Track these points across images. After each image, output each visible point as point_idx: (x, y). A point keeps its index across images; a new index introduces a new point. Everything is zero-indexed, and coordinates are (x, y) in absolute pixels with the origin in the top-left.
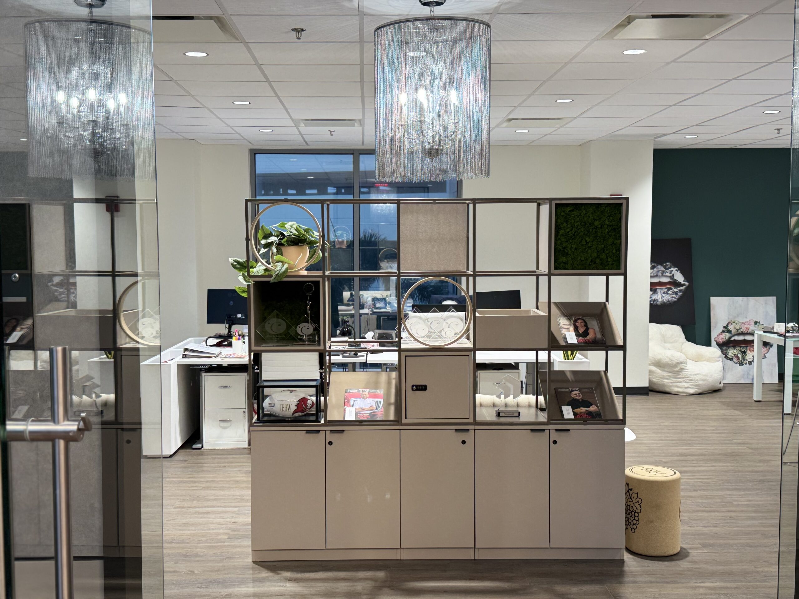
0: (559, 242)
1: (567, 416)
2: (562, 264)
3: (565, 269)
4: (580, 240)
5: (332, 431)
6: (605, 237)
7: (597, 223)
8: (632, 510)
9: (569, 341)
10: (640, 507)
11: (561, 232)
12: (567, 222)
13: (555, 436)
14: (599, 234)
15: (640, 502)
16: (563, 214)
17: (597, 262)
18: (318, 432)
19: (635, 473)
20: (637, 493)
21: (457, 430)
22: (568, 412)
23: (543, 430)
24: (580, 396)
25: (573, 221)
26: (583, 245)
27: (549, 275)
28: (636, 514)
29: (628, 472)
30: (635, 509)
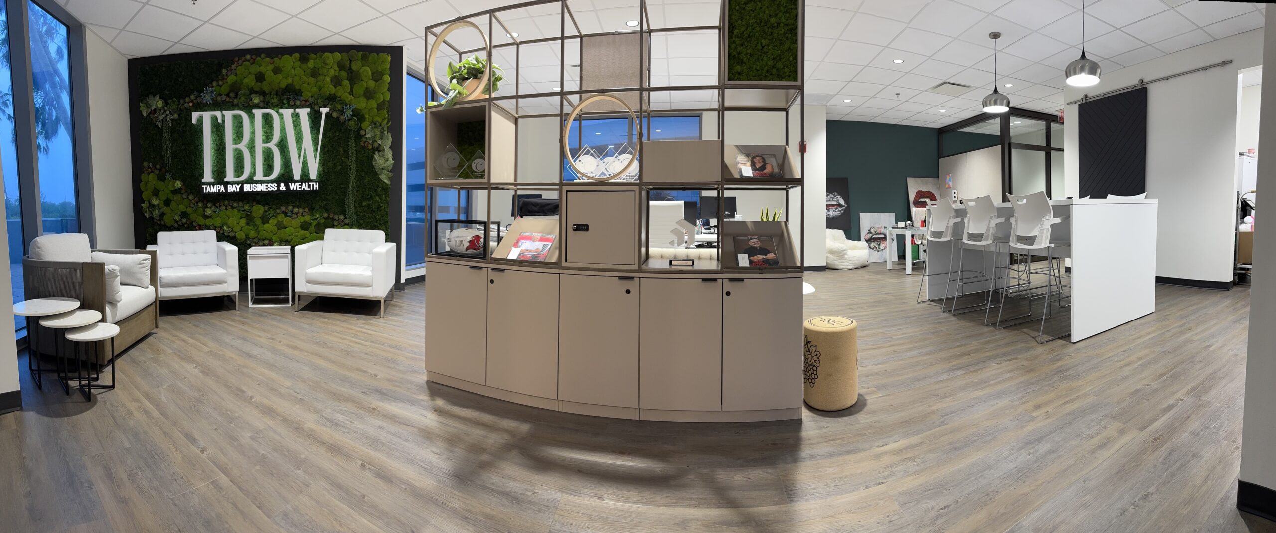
0: (733, 46)
1: (741, 264)
2: (737, 75)
3: (740, 80)
4: (755, 43)
6: (781, 40)
7: (773, 20)
10: (819, 361)
11: (735, 32)
12: (742, 19)
13: (728, 286)
14: (775, 36)
15: (819, 355)
16: (737, 8)
17: (773, 73)
19: (814, 325)
20: (816, 346)
21: (621, 277)
22: (743, 260)
23: (716, 279)
24: (758, 244)
25: (748, 17)
26: (758, 50)
27: (723, 88)
29: (806, 324)
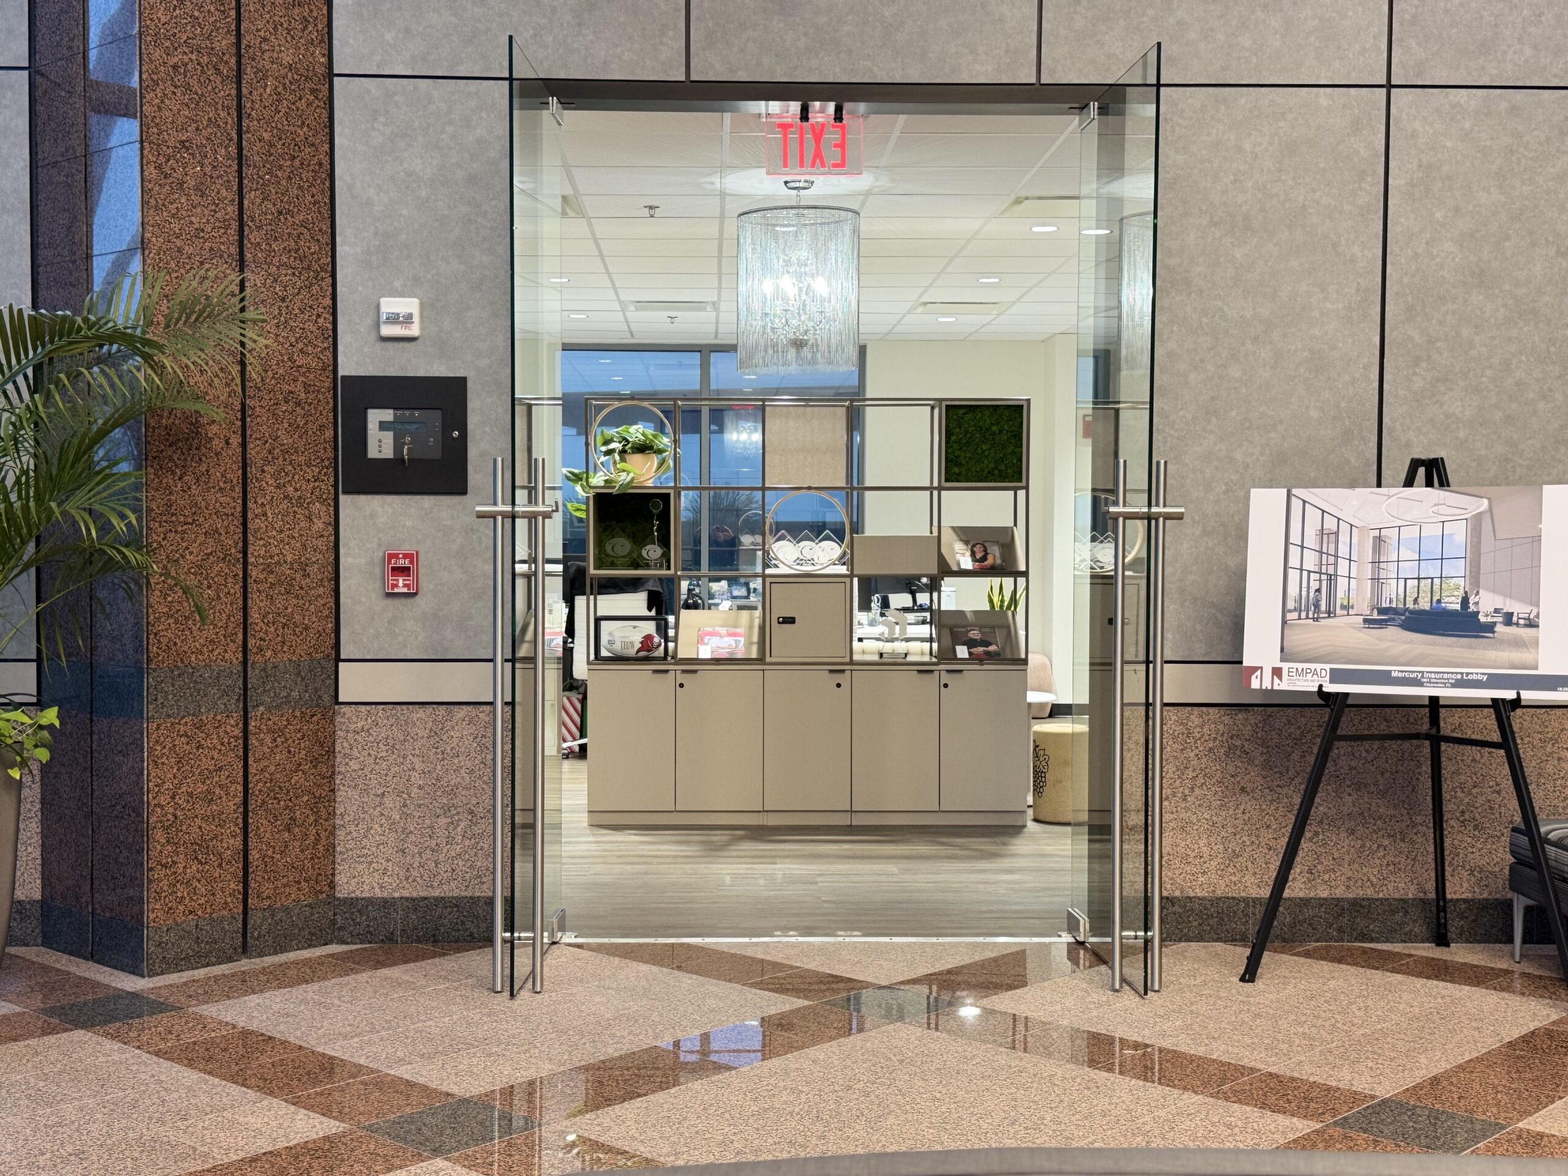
0: (950, 451)
1: (959, 656)
2: (957, 477)
3: (958, 481)
4: (975, 447)
5: (684, 671)
6: (1004, 444)
7: (994, 428)
8: (1039, 770)
10: (1048, 765)
11: (953, 438)
12: (960, 427)
14: (997, 441)
15: (1048, 760)
17: (995, 474)
18: (667, 671)
20: (1047, 752)
21: (831, 671)
23: (932, 671)
24: (979, 635)
25: (967, 426)
26: (978, 454)
27: (940, 489)
28: (1044, 775)
30: (1043, 769)
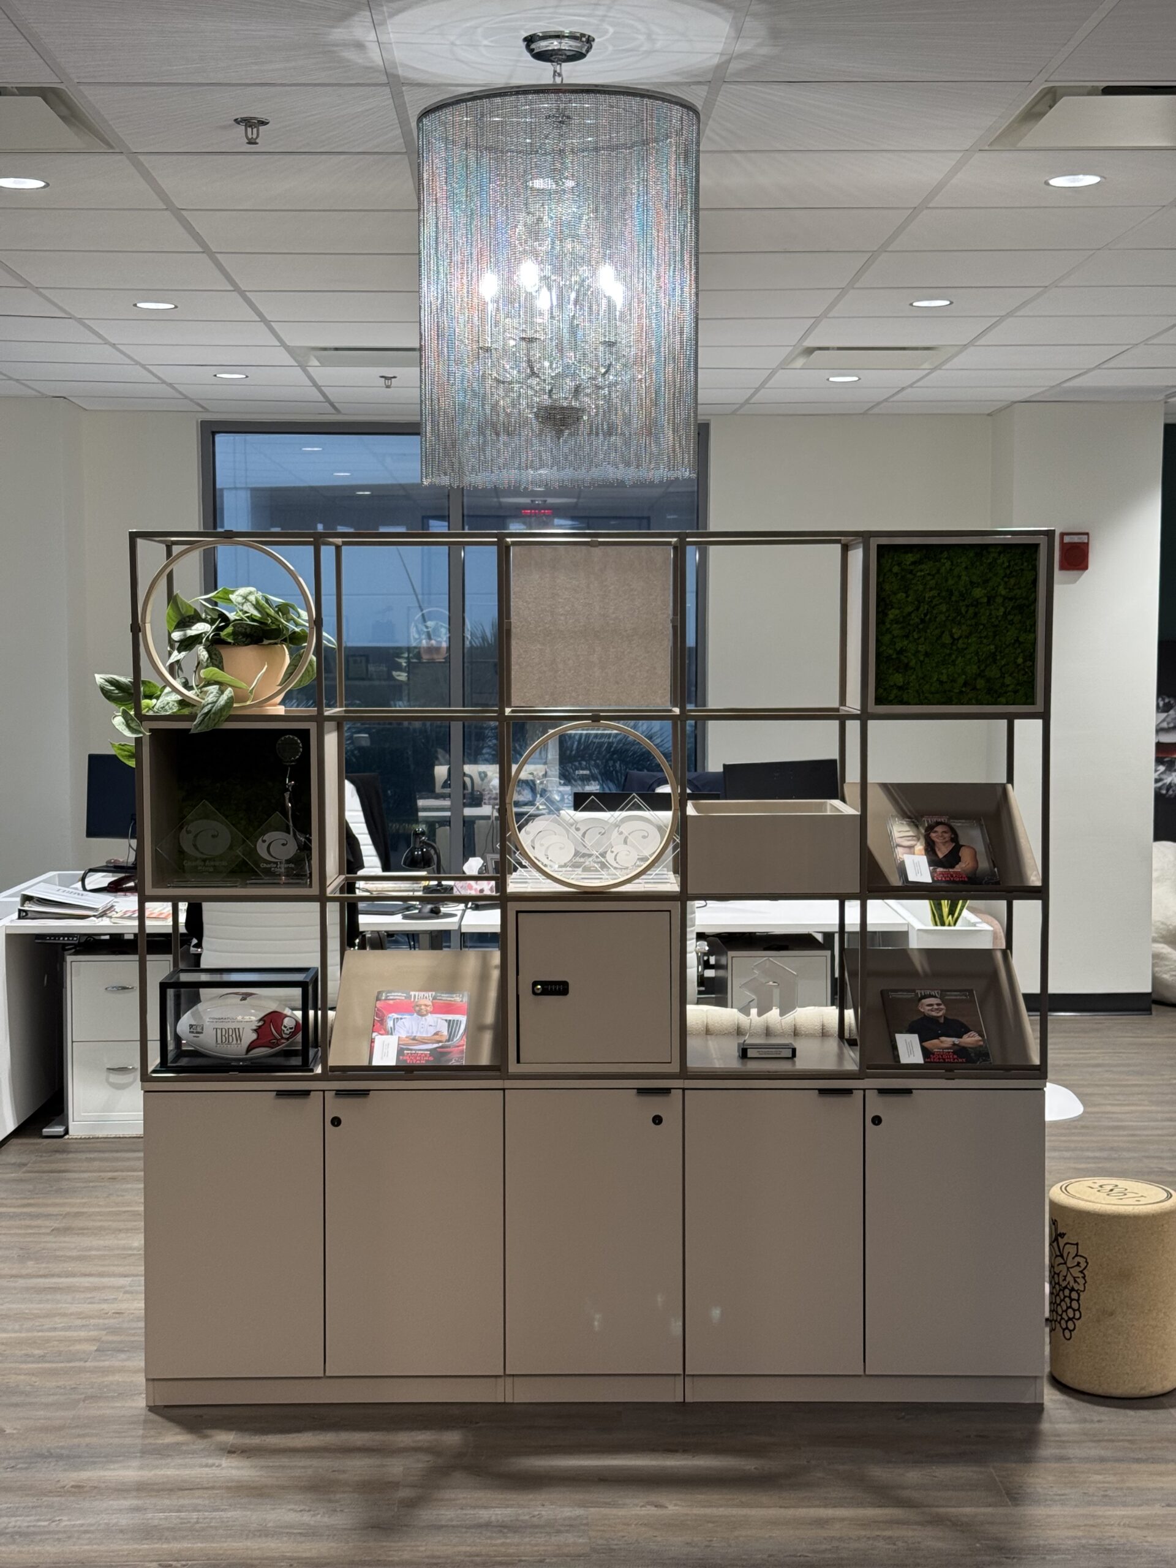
0: (887, 638)
1: (905, 1059)
2: (895, 691)
3: (902, 702)
4: (937, 632)
5: (340, 1093)
6: (996, 626)
7: (978, 592)
8: (1064, 1284)
9: (912, 877)
10: (1084, 1277)
11: (892, 614)
12: (907, 589)
13: (876, 1105)
14: (984, 620)
15: (1083, 1265)
16: (896, 569)
17: (978, 687)
18: (306, 1093)
19: (1074, 1197)
20: (1077, 1244)
21: (641, 1091)
22: (909, 1048)
23: (848, 1092)
24: (940, 1010)
25: (921, 587)
26: (944, 646)
27: (864, 717)
28: (1074, 1295)
29: (1056, 1193)
30: (1072, 1283)
